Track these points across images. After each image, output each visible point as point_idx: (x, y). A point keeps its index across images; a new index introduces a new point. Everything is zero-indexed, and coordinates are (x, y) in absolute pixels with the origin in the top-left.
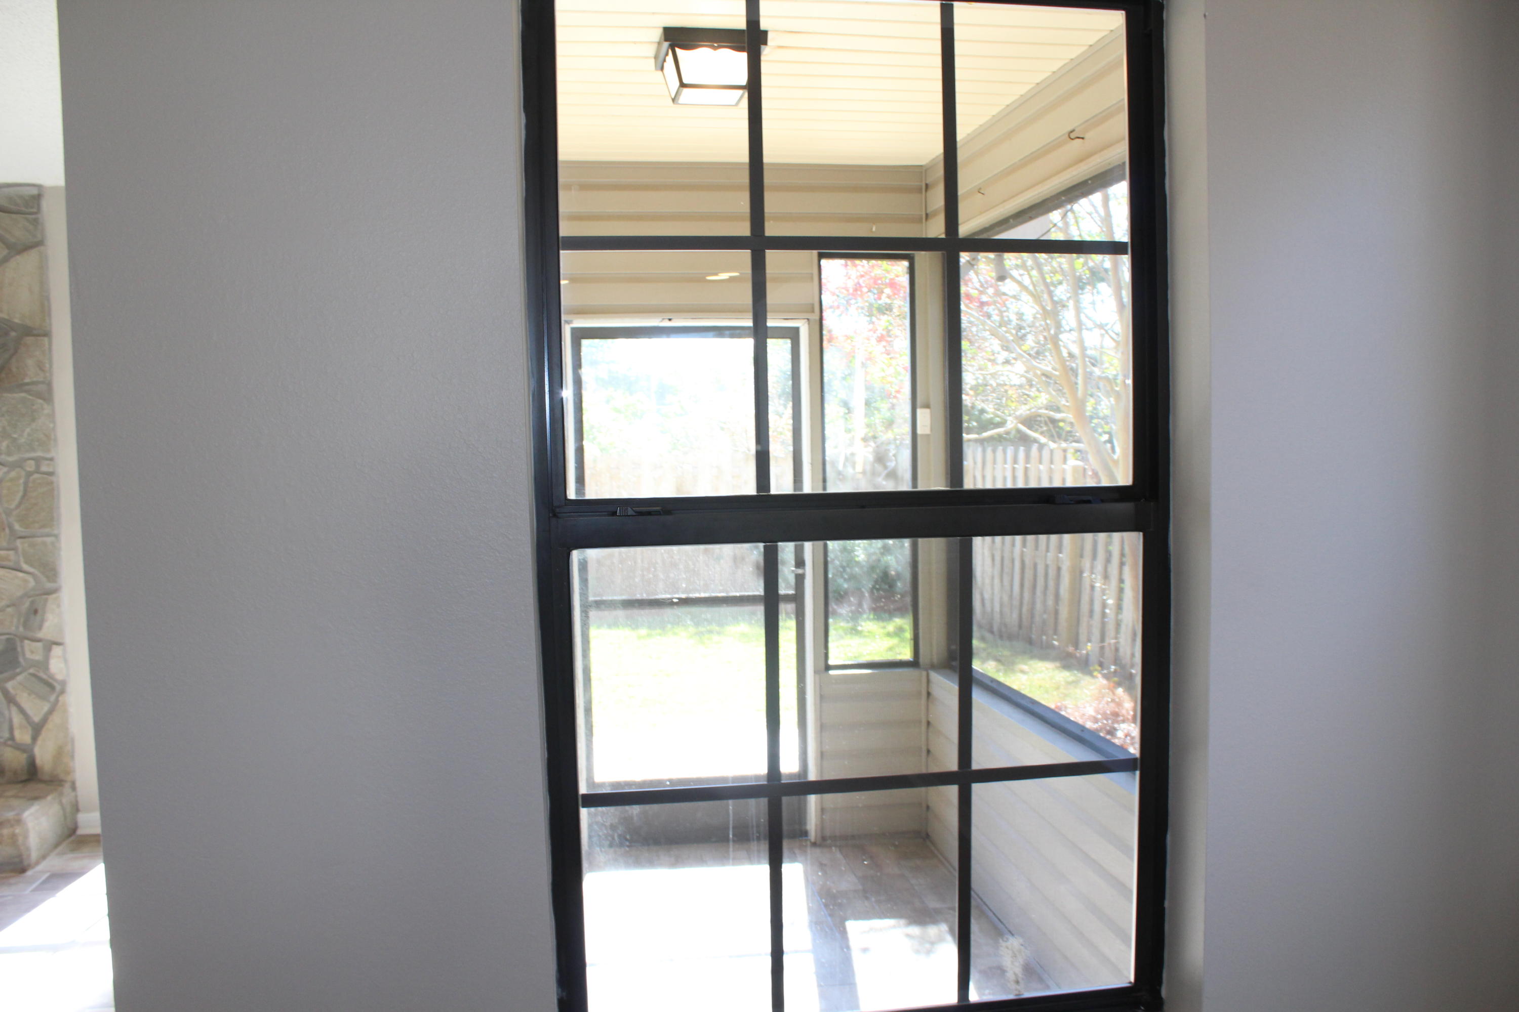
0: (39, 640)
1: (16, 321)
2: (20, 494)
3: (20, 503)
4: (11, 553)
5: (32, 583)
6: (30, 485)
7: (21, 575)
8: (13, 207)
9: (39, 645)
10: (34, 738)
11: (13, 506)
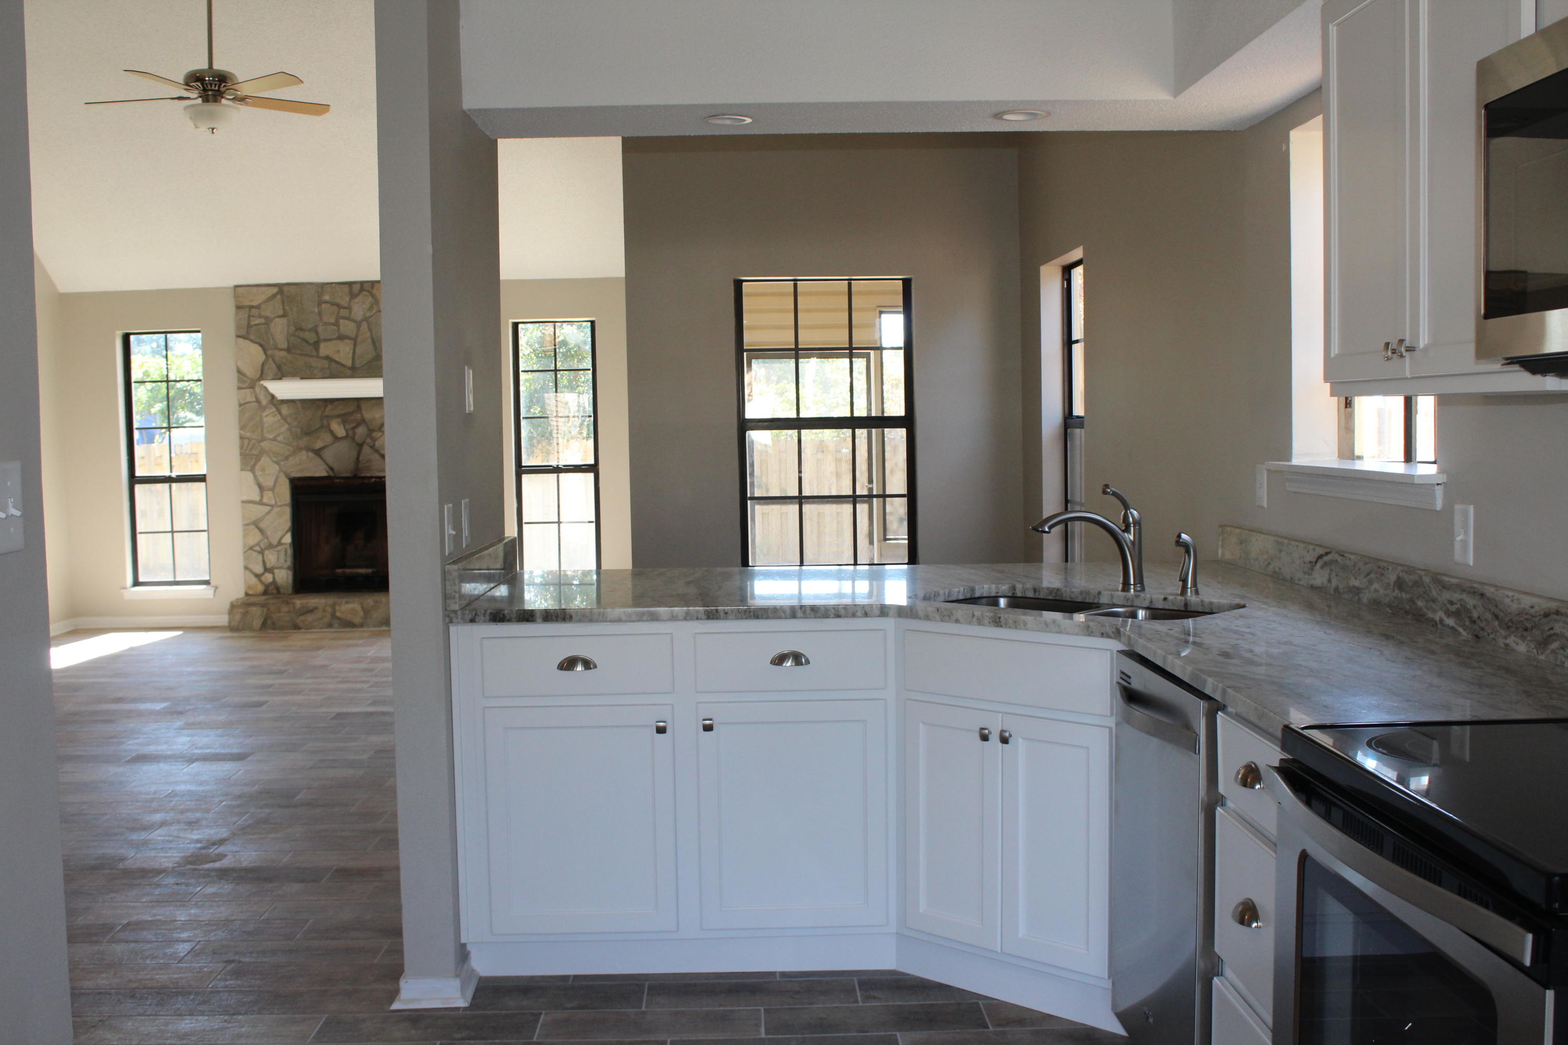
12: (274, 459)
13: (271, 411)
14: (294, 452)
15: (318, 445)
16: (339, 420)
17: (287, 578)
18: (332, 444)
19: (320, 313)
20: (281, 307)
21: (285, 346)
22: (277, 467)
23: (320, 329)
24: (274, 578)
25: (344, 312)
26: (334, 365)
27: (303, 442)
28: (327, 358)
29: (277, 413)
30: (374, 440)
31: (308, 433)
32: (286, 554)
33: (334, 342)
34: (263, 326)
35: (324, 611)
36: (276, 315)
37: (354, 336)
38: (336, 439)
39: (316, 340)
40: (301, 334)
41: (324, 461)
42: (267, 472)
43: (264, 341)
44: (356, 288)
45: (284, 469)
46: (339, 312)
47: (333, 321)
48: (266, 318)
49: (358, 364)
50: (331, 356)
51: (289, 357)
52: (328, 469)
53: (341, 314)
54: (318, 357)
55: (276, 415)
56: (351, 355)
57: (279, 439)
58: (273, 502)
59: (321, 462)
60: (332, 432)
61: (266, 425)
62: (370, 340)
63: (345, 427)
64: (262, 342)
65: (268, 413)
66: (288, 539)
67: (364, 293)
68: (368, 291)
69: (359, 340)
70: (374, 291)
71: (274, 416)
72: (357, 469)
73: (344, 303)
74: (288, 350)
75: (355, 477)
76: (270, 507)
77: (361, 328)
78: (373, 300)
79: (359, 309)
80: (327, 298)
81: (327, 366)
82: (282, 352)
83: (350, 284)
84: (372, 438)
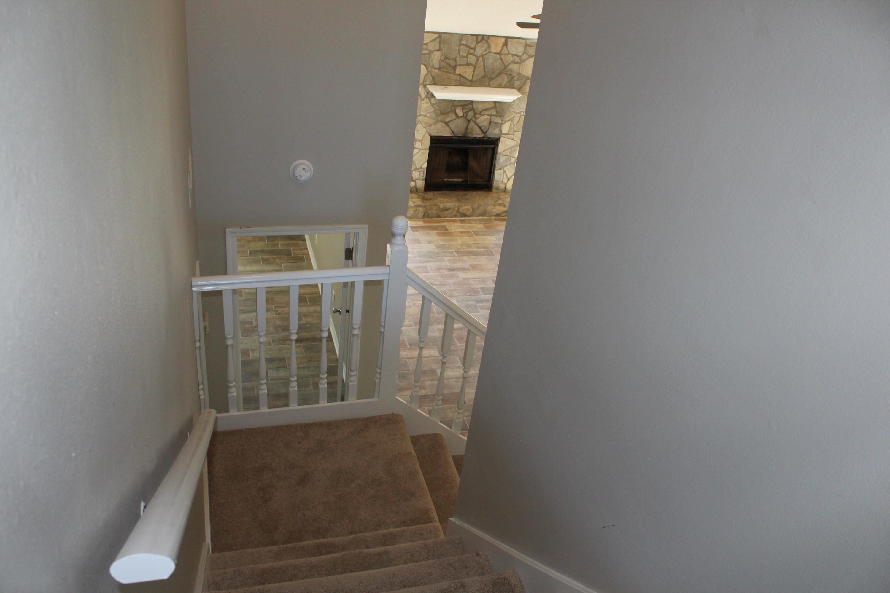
0: (514, 158)
1: (526, 76)
2: (518, 120)
3: (517, 123)
4: (513, 135)
5: (516, 143)
6: (521, 118)
7: (514, 141)
8: (531, 45)
9: (514, 159)
10: (508, 181)
11: (515, 124)
12: (424, 126)
13: (426, 101)
14: (435, 122)
15: (448, 119)
16: (461, 108)
17: (422, 184)
18: (455, 120)
19: (459, 50)
20: (439, 45)
21: (437, 67)
22: (425, 130)
23: (458, 59)
24: (416, 184)
25: (472, 51)
26: (462, 79)
27: (441, 118)
28: (460, 75)
29: (429, 102)
30: (476, 119)
31: (444, 113)
32: (424, 173)
33: (464, 66)
34: (427, 55)
35: (454, 209)
36: (435, 49)
37: (474, 64)
38: (458, 117)
39: (455, 64)
40: (448, 61)
41: (450, 128)
42: (419, 132)
43: (427, 63)
44: (480, 38)
45: (429, 131)
46: (469, 50)
47: (465, 55)
48: (430, 51)
49: (474, 80)
50: (461, 74)
51: (440, 73)
52: (451, 132)
53: (470, 52)
54: (454, 73)
55: (428, 103)
56: (472, 74)
57: (428, 115)
58: (420, 147)
59: (448, 129)
60: (456, 114)
61: (422, 108)
62: (483, 67)
63: (463, 112)
64: (426, 64)
65: (424, 102)
66: (425, 166)
67: (484, 41)
68: (486, 40)
69: (477, 66)
70: (489, 41)
71: (427, 104)
72: (466, 132)
73: (472, 46)
74: (439, 69)
75: (465, 136)
76: (419, 150)
77: (479, 61)
78: (487, 46)
79: (479, 51)
80: (464, 42)
81: (458, 79)
82: (437, 70)
83: (477, 36)
84: (475, 118)
